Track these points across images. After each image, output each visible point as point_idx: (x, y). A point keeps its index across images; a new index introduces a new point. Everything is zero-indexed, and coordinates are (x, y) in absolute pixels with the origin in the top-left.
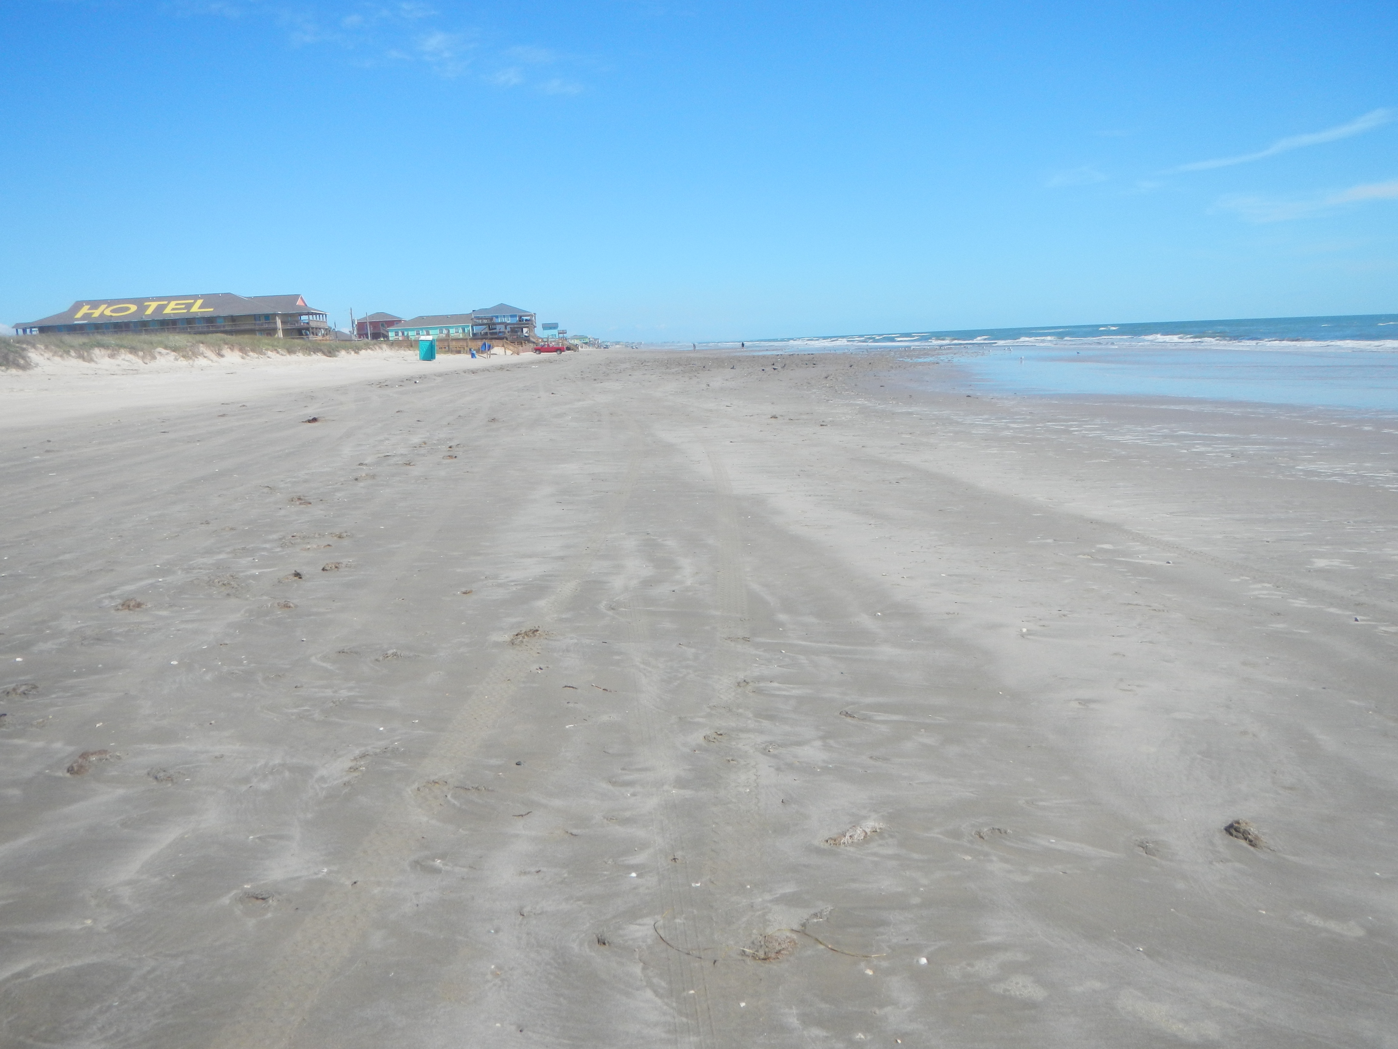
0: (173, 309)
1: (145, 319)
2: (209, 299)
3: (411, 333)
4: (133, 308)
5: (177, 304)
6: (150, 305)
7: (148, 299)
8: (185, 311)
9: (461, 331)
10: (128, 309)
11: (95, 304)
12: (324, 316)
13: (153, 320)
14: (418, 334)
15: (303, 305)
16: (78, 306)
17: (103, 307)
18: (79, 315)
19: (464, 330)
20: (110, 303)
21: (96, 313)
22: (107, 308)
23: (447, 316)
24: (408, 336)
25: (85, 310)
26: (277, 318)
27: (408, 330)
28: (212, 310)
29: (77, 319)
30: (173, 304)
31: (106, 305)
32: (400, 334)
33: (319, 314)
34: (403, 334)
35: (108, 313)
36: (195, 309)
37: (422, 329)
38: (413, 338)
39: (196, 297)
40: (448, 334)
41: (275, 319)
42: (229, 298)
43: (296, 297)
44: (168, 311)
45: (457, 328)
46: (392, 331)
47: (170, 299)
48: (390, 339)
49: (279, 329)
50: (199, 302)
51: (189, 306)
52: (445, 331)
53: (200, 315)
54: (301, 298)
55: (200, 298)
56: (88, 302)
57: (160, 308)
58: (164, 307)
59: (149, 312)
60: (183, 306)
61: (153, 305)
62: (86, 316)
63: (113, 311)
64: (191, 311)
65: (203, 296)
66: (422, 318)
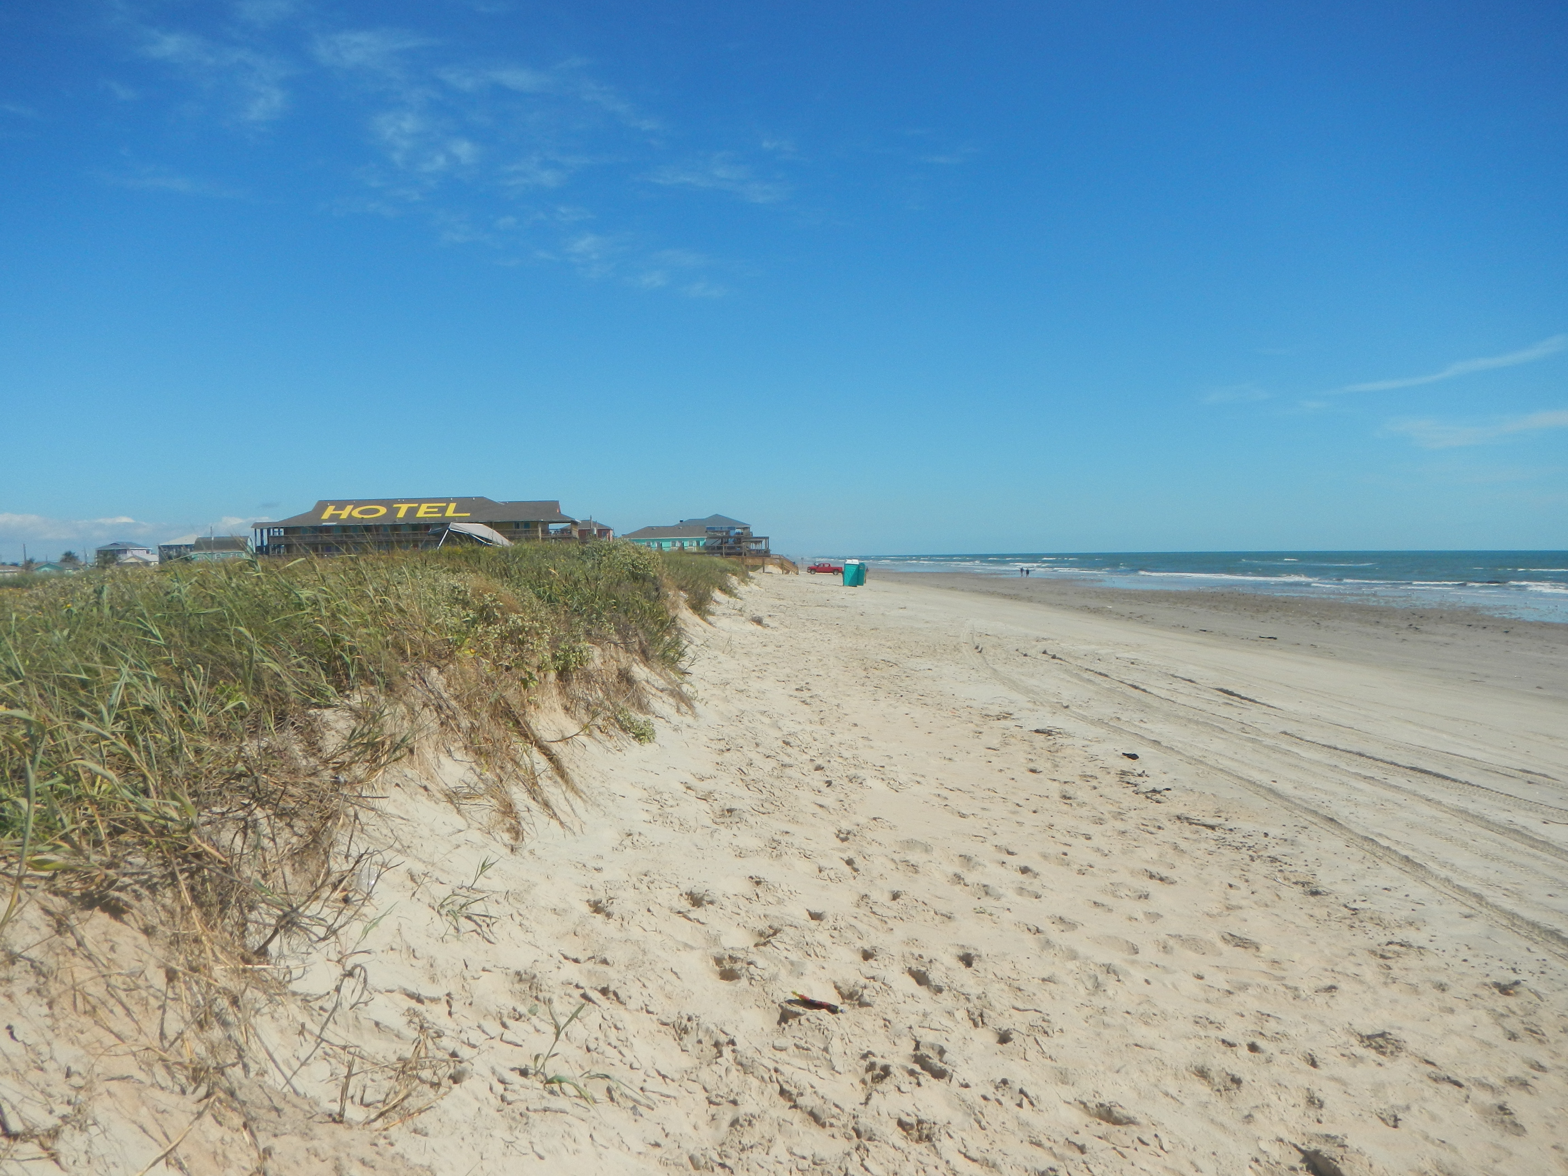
0: (426, 513)
1: (397, 521)
2: (461, 503)
4: (383, 510)
5: (428, 508)
6: (400, 508)
7: (396, 501)
8: (440, 515)
9: (695, 544)
10: (377, 511)
11: (340, 505)
13: (407, 524)
15: (557, 511)
16: (322, 506)
17: (349, 508)
18: (326, 516)
19: (698, 544)
20: (357, 503)
21: (344, 514)
22: (353, 509)
25: (330, 511)
28: (469, 514)
29: (325, 521)
30: (424, 507)
31: (352, 507)
35: (356, 514)
36: (450, 513)
37: (653, 541)
39: (448, 501)
41: (536, 527)
43: (555, 503)
44: (420, 514)
45: (691, 541)
47: (421, 501)
50: (452, 506)
51: (443, 510)
52: (678, 544)
54: (559, 505)
55: (452, 502)
56: (332, 502)
57: (412, 512)
58: (416, 510)
59: (401, 514)
60: (436, 510)
61: (404, 508)
62: (333, 517)
63: (361, 513)
64: (447, 515)
65: (455, 500)
66: (652, 528)
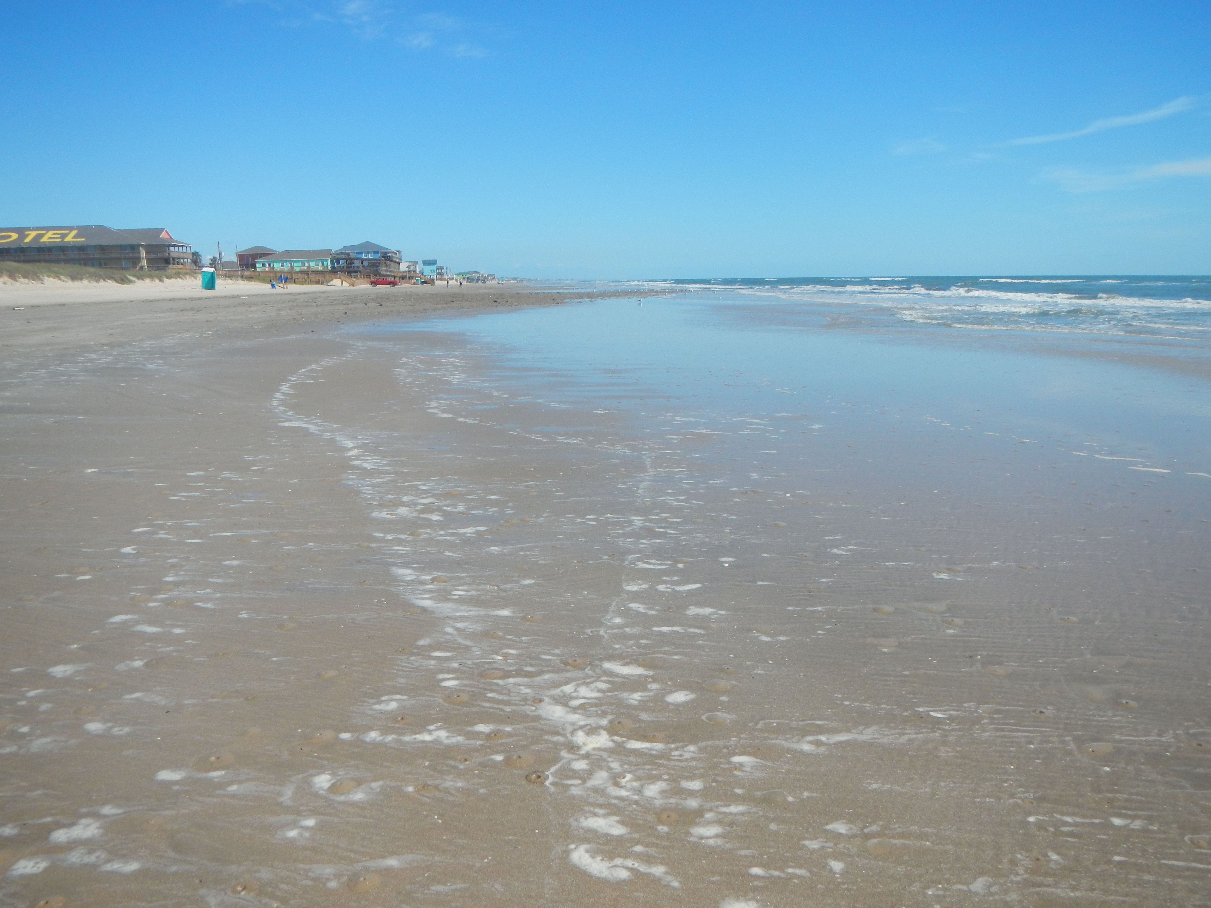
0: (50, 238)
1: (23, 245)
2: (82, 230)
3: (275, 265)
4: (15, 236)
5: (54, 234)
6: (29, 234)
7: (29, 229)
8: (59, 240)
9: (320, 264)
10: (10, 237)
12: (188, 248)
13: (30, 248)
14: (283, 266)
15: (169, 237)
19: (323, 264)
23: (309, 251)
24: (273, 268)
26: (141, 249)
27: (274, 262)
28: (84, 240)
30: (50, 234)
32: (267, 265)
33: (182, 246)
34: (269, 265)
36: (69, 239)
37: (286, 262)
38: (278, 269)
39: (71, 229)
40: (309, 267)
41: (139, 249)
42: (102, 230)
43: (161, 230)
44: (44, 239)
45: (317, 262)
46: (260, 262)
47: (47, 229)
48: (258, 270)
49: (143, 258)
50: (74, 233)
51: (64, 236)
52: (306, 264)
53: (72, 244)
54: (166, 231)
55: (75, 229)
57: (39, 237)
58: (42, 236)
59: (28, 240)
60: (59, 236)
61: (33, 234)
64: (65, 240)
65: (78, 228)
66: (288, 251)
